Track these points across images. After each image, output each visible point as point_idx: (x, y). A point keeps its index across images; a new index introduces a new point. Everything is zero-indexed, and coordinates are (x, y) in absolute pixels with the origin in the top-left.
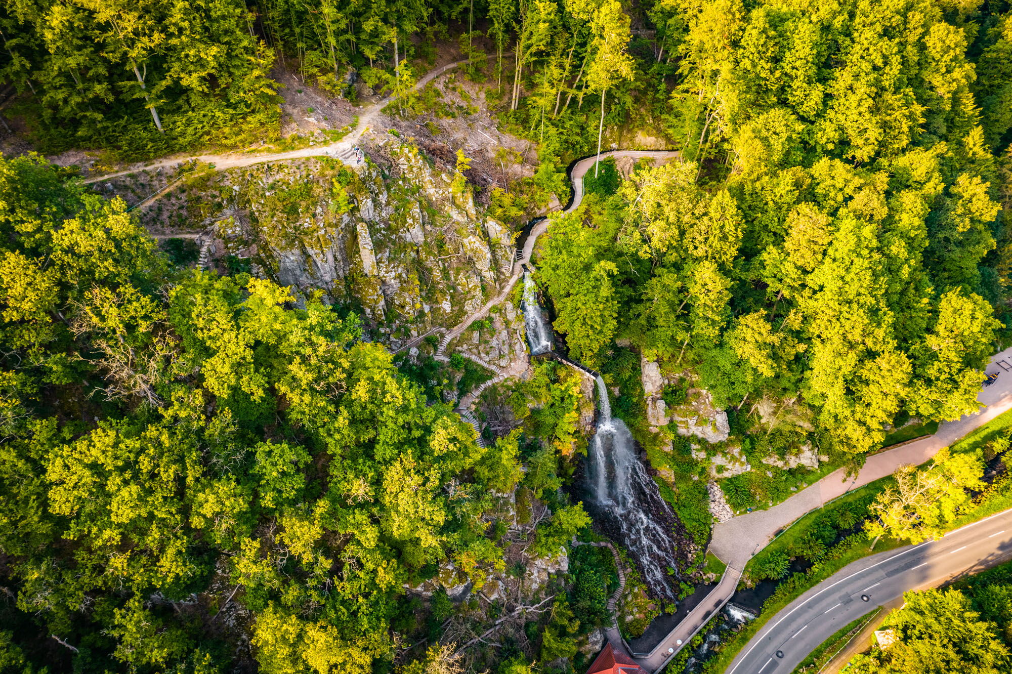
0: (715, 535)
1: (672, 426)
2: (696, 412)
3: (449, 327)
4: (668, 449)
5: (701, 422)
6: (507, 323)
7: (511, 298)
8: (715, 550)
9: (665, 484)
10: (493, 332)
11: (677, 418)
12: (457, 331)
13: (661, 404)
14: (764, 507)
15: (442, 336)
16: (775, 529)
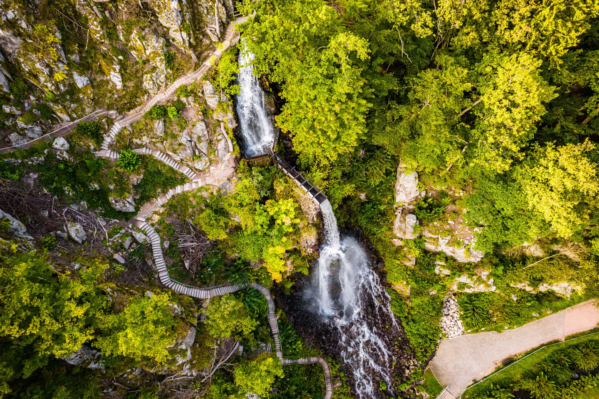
0: (439, 352)
1: (419, 240)
2: (451, 231)
3: (123, 110)
4: (410, 264)
5: (455, 242)
6: (206, 112)
7: (213, 76)
8: (435, 367)
9: (399, 298)
10: (184, 123)
11: (427, 234)
12: (133, 115)
13: (412, 220)
14: (499, 330)
15: (111, 122)
16: (505, 355)
